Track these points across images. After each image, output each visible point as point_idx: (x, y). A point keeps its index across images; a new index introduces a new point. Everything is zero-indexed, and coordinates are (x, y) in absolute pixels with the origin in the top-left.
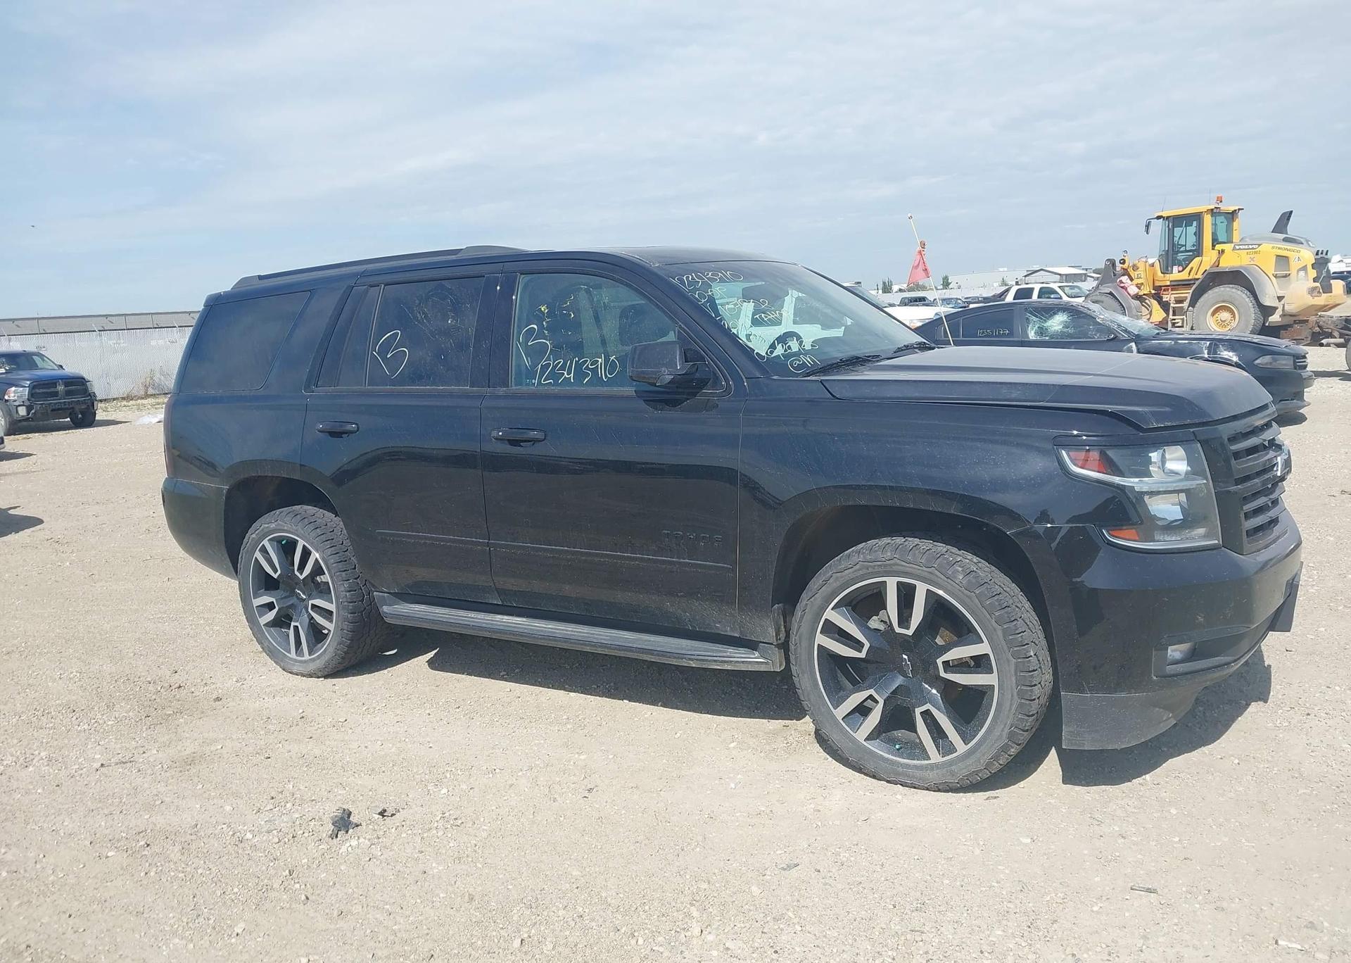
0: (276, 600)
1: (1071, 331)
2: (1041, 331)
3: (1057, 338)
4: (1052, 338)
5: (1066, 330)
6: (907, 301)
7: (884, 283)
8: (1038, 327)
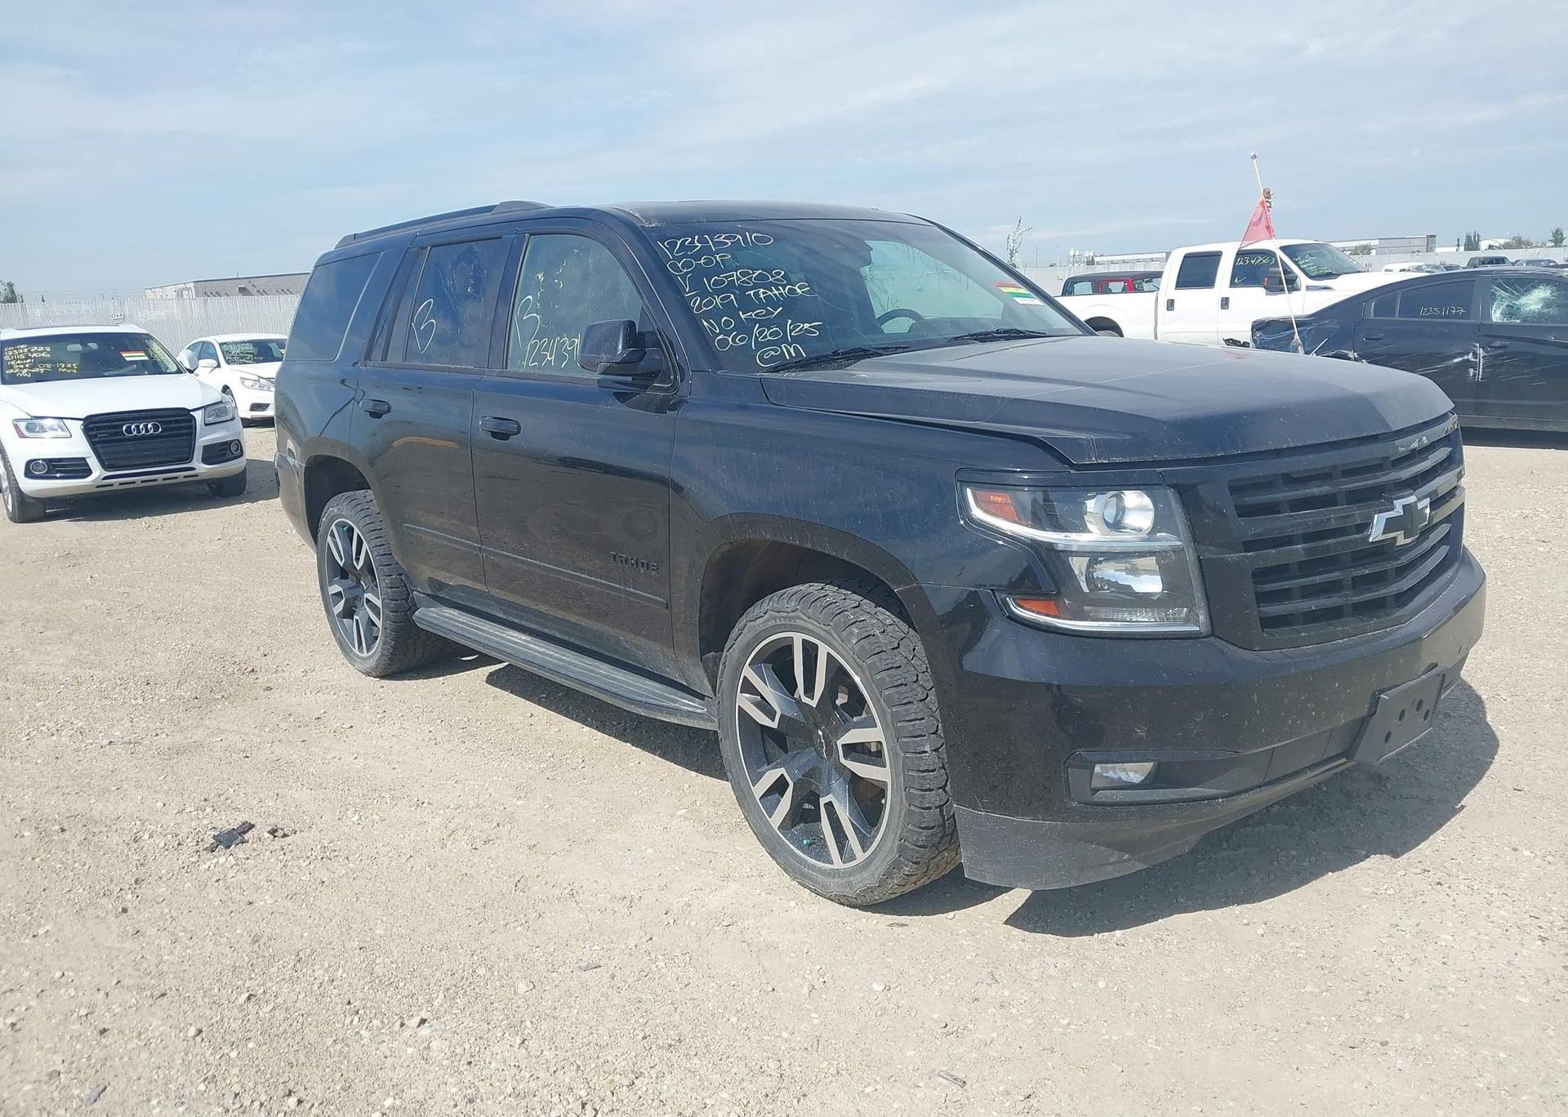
0: (344, 590)
1: (1553, 311)
2: (1511, 311)
3: (1533, 322)
4: (1525, 321)
5: (1545, 310)
6: (1477, 262)
7: (1468, 237)
8: (1507, 306)
